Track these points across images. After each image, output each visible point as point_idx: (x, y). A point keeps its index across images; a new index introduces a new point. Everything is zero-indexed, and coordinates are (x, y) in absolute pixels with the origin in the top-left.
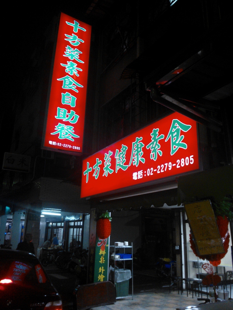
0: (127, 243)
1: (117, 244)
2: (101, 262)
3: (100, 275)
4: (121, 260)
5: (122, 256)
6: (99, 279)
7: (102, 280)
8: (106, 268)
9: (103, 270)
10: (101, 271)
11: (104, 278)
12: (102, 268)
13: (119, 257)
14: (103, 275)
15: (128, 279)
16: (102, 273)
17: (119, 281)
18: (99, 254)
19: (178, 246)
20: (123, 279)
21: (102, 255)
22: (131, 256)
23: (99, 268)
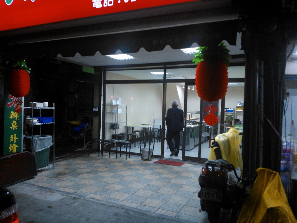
0: (47, 104)
1: (35, 105)
2: (13, 128)
3: (12, 145)
4: (40, 124)
5: (41, 119)
6: (11, 149)
7: (15, 151)
8: (19, 136)
9: (15, 138)
10: (13, 139)
11: (17, 148)
12: (14, 136)
13: (38, 121)
14: (15, 145)
15: (49, 147)
16: (15, 142)
17: (39, 150)
18: (10, 117)
19: (97, 108)
20: (44, 147)
21: (14, 119)
22: (52, 120)
23: (11, 136)
